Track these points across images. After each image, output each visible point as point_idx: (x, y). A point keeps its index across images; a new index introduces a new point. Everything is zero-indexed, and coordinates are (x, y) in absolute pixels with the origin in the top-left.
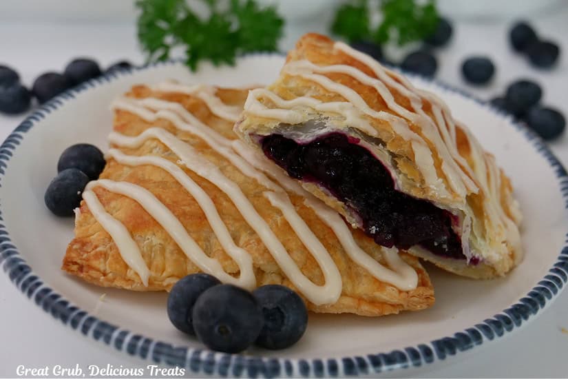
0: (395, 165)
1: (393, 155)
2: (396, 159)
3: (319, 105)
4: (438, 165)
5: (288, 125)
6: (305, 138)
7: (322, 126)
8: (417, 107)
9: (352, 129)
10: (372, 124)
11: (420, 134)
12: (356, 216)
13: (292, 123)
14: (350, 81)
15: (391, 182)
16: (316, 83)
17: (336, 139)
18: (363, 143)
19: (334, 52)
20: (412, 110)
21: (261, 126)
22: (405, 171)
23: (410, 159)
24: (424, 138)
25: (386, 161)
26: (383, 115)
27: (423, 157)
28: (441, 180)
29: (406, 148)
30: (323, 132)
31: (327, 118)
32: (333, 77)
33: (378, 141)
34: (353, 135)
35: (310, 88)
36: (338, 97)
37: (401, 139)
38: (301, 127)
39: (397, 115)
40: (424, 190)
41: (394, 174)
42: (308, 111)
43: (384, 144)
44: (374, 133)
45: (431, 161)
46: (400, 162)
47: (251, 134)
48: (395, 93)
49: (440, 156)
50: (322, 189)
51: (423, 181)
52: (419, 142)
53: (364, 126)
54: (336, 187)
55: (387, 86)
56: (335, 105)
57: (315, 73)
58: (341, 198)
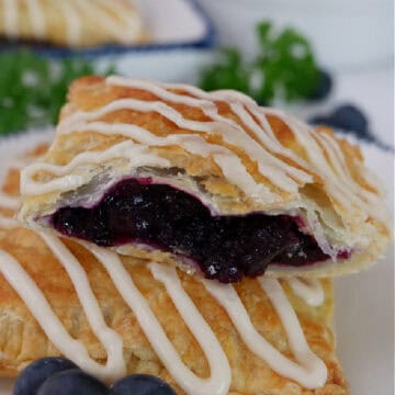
0: (203, 189)
1: (198, 179)
2: (203, 183)
3: (98, 157)
4: (253, 170)
5: (72, 192)
6: (92, 200)
7: (107, 179)
8: (212, 113)
9: (140, 169)
10: (161, 155)
11: (221, 144)
12: (190, 261)
13: (74, 189)
14: (130, 116)
15: (205, 210)
16: (94, 133)
17: (127, 189)
18: (157, 179)
19: (107, 90)
20: (207, 119)
21: (43, 206)
22: (216, 191)
23: (218, 176)
24: (228, 146)
25: (191, 187)
26: (173, 139)
27: (232, 168)
28: (261, 185)
29: (208, 166)
30: (110, 184)
31: (110, 168)
32: (110, 118)
33: (175, 171)
34: (143, 175)
35: (88, 141)
36: (120, 138)
37: (199, 158)
38: (85, 189)
39: (192, 132)
40: (247, 203)
41: (205, 200)
42: (89, 167)
43: (183, 171)
44: (167, 164)
45: (242, 169)
46: (208, 184)
47: (36, 219)
48: (180, 108)
49: (253, 159)
50: (141, 246)
51: (241, 194)
52: (221, 153)
53: (153, 160)
54: (154, 239)
55: (169, 103)
56: (115, 150)
57: (89, 122)
58: (165, 248)
